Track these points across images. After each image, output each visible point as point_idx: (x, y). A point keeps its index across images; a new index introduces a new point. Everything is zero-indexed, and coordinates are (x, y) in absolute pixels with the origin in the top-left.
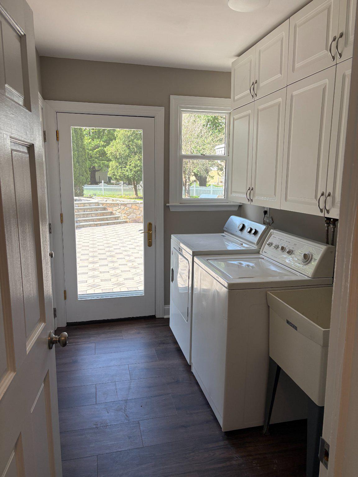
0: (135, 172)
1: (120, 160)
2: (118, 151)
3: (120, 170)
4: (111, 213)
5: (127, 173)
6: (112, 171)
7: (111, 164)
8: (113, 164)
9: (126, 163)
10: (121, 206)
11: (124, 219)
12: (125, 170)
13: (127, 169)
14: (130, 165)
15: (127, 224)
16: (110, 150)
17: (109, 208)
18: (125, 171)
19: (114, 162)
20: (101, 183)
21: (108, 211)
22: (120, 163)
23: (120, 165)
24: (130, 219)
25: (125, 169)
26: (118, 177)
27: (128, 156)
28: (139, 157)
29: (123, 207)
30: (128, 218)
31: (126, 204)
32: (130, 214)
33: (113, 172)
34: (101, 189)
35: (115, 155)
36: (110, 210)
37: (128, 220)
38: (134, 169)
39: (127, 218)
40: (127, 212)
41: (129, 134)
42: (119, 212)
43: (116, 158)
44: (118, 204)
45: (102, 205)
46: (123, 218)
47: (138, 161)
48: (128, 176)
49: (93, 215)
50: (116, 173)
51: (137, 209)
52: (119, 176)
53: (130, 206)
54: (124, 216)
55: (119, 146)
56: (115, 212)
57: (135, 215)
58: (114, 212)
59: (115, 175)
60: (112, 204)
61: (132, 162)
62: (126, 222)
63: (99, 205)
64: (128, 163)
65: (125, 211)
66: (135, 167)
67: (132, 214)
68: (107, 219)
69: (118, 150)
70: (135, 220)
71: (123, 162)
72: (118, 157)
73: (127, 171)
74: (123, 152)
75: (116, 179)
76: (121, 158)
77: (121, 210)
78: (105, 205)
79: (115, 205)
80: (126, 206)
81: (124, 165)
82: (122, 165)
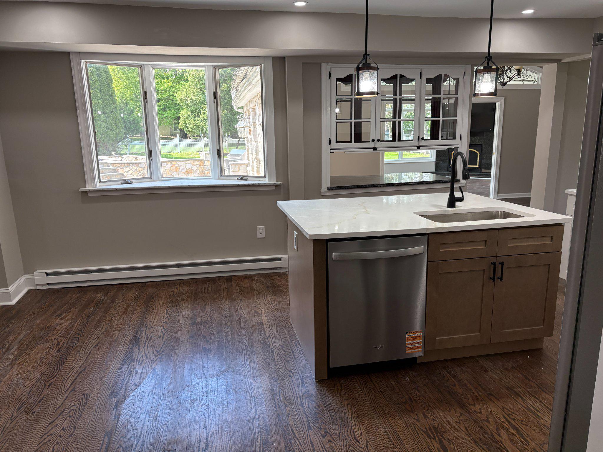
1: (193, 108)
2: (189, 97)
3: (192, 121)
5: (201, 123)
7: (182, 113)
8: (184, 113)
9: (200, 112)
10: (132, 166)
13: (201, 118)
16: (180, 96)
17: (119, 170)
18: (199, 121)
19: (185, 110)
20: (176, 136)
21: (119, 173)
22: (192, 112)
23: (192, 115)
25: (198, 118)
26: (190, 129)
31: (139, 164)
33: (184, 124)
34: (175, 145)
35: (185, 102)
40: (140, 174)
42: (131, 174)
43: (187, 106)
44: (129, 164)
45: (112, 166)
50: (188, 125)
52: (192, 128)
55: (190, 91)
56: (127, 173)
59: (187, 127)
60: (123, 164)
63: (108, 166)
64: (202, 112)
65: (138, 172)
69: (188, 95)
71: (196, 110)
72: (190, 104)
73: (201, 120)
74: (194, 98)
75: (189, 131)
76: (194, 105)
77: (132, 171)
78: (115, 165)
79: (126, 165)
80: (139, 166)
81: (198, 114)
82: (195, 115)
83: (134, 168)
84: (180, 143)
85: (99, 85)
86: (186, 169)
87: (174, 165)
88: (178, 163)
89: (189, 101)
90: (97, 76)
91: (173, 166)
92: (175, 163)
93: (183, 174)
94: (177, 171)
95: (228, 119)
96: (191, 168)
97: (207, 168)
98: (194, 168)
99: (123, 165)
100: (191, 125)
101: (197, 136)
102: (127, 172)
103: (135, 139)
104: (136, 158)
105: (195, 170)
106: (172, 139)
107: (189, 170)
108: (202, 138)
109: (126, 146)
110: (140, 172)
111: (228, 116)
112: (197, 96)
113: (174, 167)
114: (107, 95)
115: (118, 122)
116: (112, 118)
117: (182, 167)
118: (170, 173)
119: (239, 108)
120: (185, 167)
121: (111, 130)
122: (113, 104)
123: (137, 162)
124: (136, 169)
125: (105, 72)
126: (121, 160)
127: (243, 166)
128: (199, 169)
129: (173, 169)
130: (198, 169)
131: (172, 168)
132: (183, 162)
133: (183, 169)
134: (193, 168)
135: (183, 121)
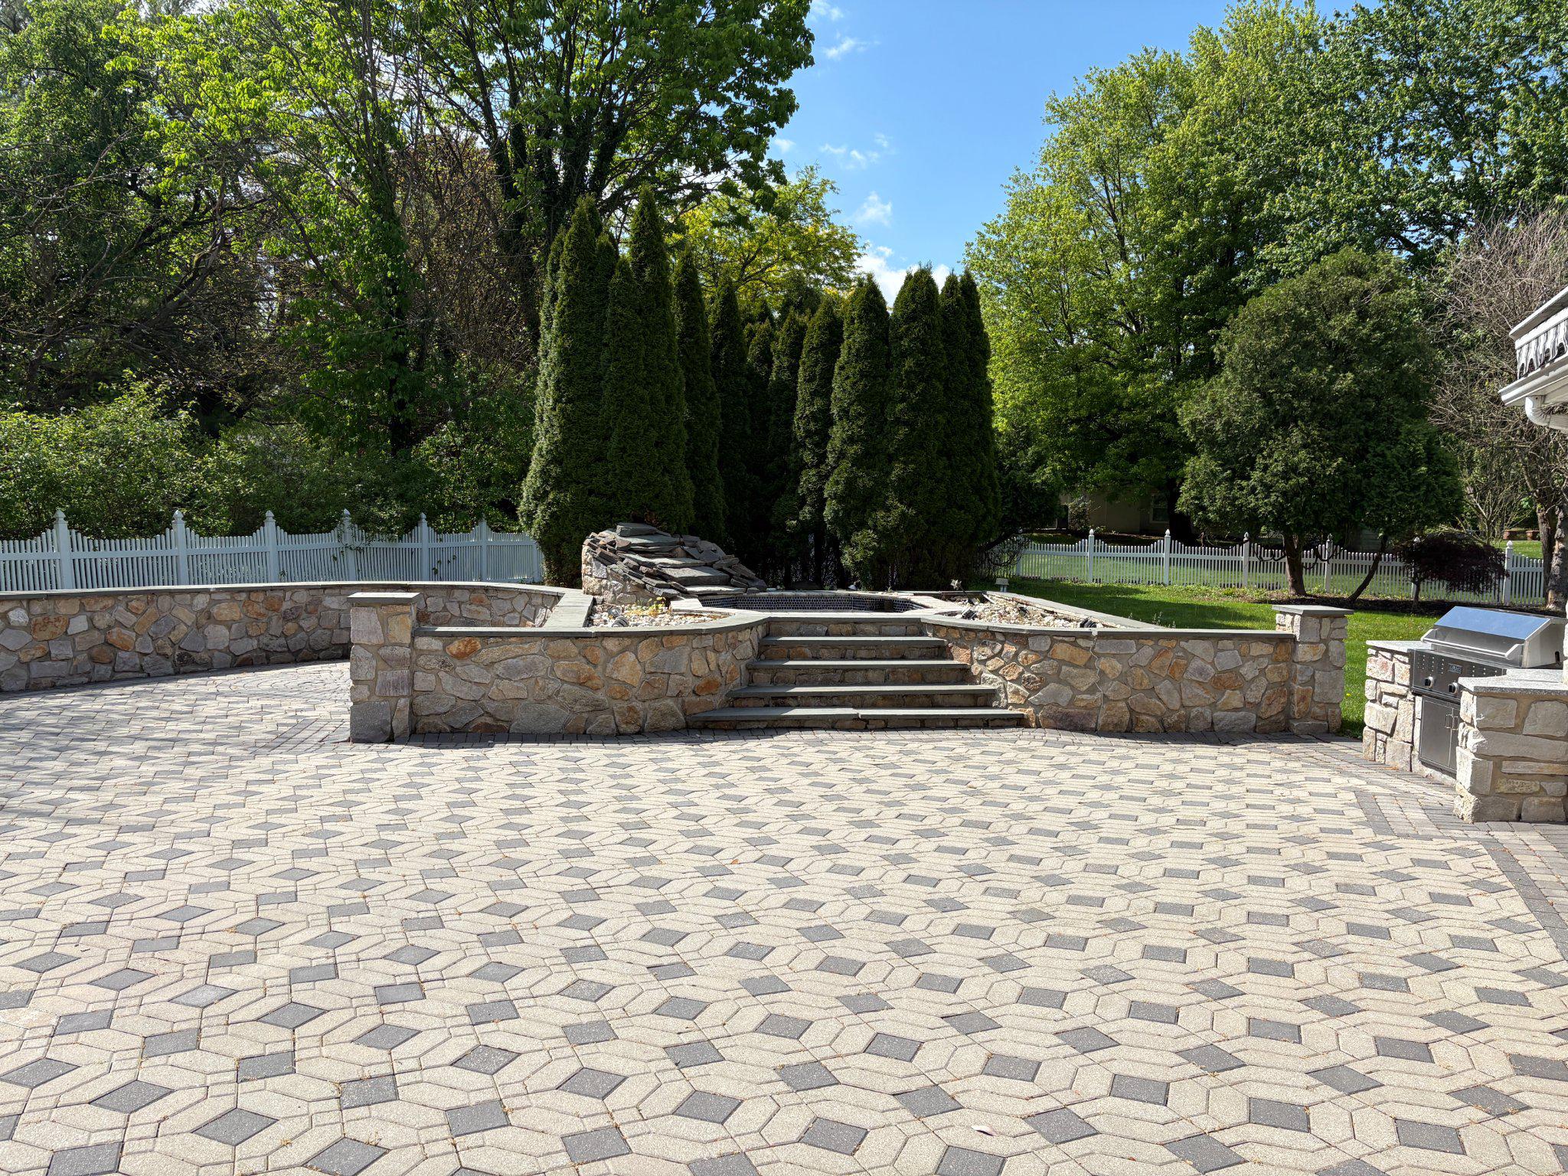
0: (1284, 494)
1: (1228, 451)
2: (1220, 416)
3: (1220, 491)
4: (964, 674)
5: (1251, 498)
6: (1193, 493)
7: (1192, 465)
8: (1197, 465)
9: (1251, 462)
10: (1003, 643)
11: (1015, 705)
12: (1242, 489)
13: (1252, 482)
14: (1266, 468)
15: (1025, 733)
16: (1190, 413)
17: (956, 650)
18: (1245, 492)
19: (1204, 456)
20: (1162, 535)
21: (955, 662)
22: (1225, 463)
23: (1223, 471)
24: (1038, 707)
25: (1244, 483)
26: (1212, 516)
27: (1262, 432)
28: (1308, 435)
29: (1013, 649)
30: (1033, 705)
31: (1027, 637)
32: (1044, 683)
33: (1195, 498)
35: (1207, 430)
36: (960, 657)
37: (1028, 711)
38: (1281, 485)
39: (1027, 704)
40: (1026, 675)
41: (1269, 345)
42: (995, 672)
43: (1212, 442)
44: (993, 633)
45: (935, 635)
46: (1011, 700)
47: (1302, 453)
48: (1255, 509)
49: (870, 674)
50: (1206, 502)
51: (1081, 662)
52: (1218, 512)
53: (1044, 644)
54: (1016, 692)
55: (1226, 396)
56: (980, 668)
57: (1067, 692)
58: (976, 669)
59: (1203, 509)
60: (971, 629)
61: (1276, 456)
62: (1020, 722)
63: (922, 634)
64: (1259, 460)
65: (1021, 669)
66: (1285, 476)
67: (1052, 686)
68: (931, 701)
69: (1219, 410)
70: (1067, 715)
71: (1238, 456)
72: (1221, 437)
73: (1253, 490)
74: (1238, 418)
75: (1207, 521)
76: (1232, 440)
77: (1002, 663)
78: (942, 633)
79: (980, 635)
80: (1025, 646)
81: (1243, 468)
82: (1233, 470)
83: (1010, 649)
84: (1173, 555)
85: (945, 368)
86: (1212, 672)
87: (1167, 650)
88: (1182, 643)
89: (1218, 427)
90: (944, 341)
91: (1159, 654)
92: (1174, 643)
93: (1200, 692)
94: (1177, 675)
95: (1345, 485)
96: (1235, 671)
97: (1302, 673)
98: (1248, 671)
99: (972, 635)
100: (1218, 503)
101: (1230, 538)
102: (983, 662)
103: (1041, 540)
104: (1023, 611)
105: (1249, 677)
106: (1148, 543)
107: (1224, 676)
108: (1246, 546)
109: (1012, 558)
110: (1027, 668)
111: (1349, 475)
112: (1249, 412)
113: (1168, 659)
114: (964, 397)
115: (985, 483)
116: (969, 470)
117: (1196, 664)
118: (1146, 681)
119: (1550, 411)
120: (1212, 664)
121: (961, 508)
122: (981, 426)
123: (1026, 626)
124: (1016, 654)
125: (968, 326)
126: (969, 615)
127: (1548, 704)
128: (1269, 675)
129: (1161, 668)
130: (1262, 672)
131: (1157, 663)
132: (1206, 644)
133: (1201, 671)
134: (1243, 671)
135: (1192, 488)
